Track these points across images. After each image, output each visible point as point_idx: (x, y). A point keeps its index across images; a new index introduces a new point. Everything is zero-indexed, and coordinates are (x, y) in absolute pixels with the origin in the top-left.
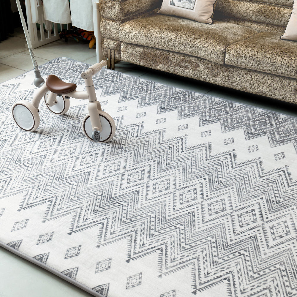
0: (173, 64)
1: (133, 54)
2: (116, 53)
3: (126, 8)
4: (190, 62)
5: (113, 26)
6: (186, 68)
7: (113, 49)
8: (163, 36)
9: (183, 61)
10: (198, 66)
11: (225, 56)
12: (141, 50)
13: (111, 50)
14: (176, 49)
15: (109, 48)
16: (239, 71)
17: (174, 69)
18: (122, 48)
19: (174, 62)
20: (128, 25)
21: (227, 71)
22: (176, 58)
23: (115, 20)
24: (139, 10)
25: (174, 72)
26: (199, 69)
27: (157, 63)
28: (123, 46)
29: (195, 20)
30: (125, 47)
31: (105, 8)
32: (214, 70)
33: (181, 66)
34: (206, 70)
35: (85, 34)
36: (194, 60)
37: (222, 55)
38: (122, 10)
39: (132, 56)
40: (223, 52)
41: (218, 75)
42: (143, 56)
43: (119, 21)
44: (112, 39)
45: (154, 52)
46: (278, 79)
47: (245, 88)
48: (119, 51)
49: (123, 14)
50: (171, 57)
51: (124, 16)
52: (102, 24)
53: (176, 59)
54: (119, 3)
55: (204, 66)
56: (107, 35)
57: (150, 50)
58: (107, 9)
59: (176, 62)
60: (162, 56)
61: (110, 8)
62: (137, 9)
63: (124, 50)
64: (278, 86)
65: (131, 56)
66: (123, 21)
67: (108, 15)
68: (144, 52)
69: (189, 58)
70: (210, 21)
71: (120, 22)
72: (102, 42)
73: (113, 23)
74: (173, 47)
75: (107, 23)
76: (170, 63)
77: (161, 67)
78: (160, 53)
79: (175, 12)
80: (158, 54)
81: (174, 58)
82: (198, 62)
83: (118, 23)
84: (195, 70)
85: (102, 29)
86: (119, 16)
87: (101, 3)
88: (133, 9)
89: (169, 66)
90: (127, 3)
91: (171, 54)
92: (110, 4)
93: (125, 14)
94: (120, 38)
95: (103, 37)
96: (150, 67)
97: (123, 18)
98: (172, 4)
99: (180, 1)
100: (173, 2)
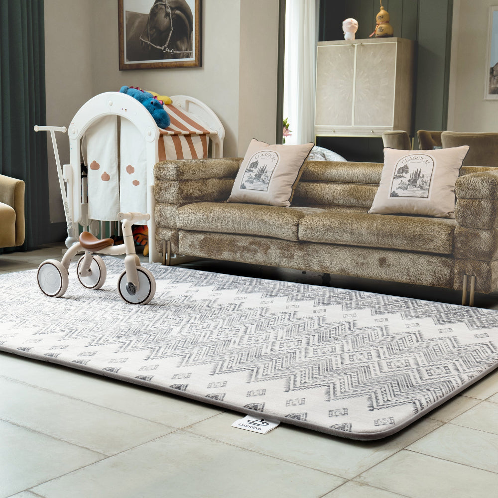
0: (239, 250)
1: (192, 243)
2: (172, 244)
3: (185, 190)
4: (260, 244)
5: (170, 211)
6: (255, 252)
7: (169, 241)
8: (226, 215)
9: (251, 243)
10: (269, 247)
11: (298, 229)
12: (202, 237)
13: (166, 241)
14: (242, 229)
16: (316, 247)
17: (241, 256)
18: (180, 238)
19: (240, 247)
20: (187, 208)
21: (302, 249)
23: (172, 204)
24: (204, 196)
25: (241, 260)
26: (270, 251)
27: (220, 251)
28: (181, 234)
29: (270, 203)
30: (184, 236)
31: (161, 190)
32: (288, 250)
33: (249, 251)
34: (278, 251)
35: (138, 237)
36: (263, 241)
37: (295, 228)
38: (180, 192)
39: (192, 245)
40: (296, 225)
41: (292, 256)
42: (203, 244)
43: (177, 204)
44: (167, 227)
45: (218, 237)
46: (360, 251)
47: (325, 267)
48: (177, 243)
49: (181, 196)
50: (237, 241)
51: (184, 199)
52: (156, 210)
53: (243, 242)
54: (178, 183)
55: (276, 247)
56: (162, 224)
57: (213, 235)
58: (163, 191)
59: (243, 247)
60: (227, 240)
61: (167, 189)
62: (200, 193)
63: (182, 239)
64: (361, 260)
65: (190, 246)
66: (182, 205)
67: (164, 199)
68: (204, 239)
69: (258, 239)
70: (288, 204)
71: (179, 206)
72: (156, 232)
73: (169, 208)
75: (163, 208)
76: (236, 249)
77: (226, 256)
78: (225, 237)
79: (246, 197)
80: (221, 240)
81: (241, 241)
82: (268, 243)
83: (176, 207)
84: (266, 253)
85: (156, 216)
86: (176, 198)
87: (157, 185)
88: (195, 193)
89: (235, 252)
90: (188, 184)
91: (237, 237)
92: (167, 185)
93: (184, 196)
94: (177, 224)
95: (158, 227)
96: (213, 257)
97: (182, 201)
98: (243, 187)
99: (252, 182)
100: (244, 185)
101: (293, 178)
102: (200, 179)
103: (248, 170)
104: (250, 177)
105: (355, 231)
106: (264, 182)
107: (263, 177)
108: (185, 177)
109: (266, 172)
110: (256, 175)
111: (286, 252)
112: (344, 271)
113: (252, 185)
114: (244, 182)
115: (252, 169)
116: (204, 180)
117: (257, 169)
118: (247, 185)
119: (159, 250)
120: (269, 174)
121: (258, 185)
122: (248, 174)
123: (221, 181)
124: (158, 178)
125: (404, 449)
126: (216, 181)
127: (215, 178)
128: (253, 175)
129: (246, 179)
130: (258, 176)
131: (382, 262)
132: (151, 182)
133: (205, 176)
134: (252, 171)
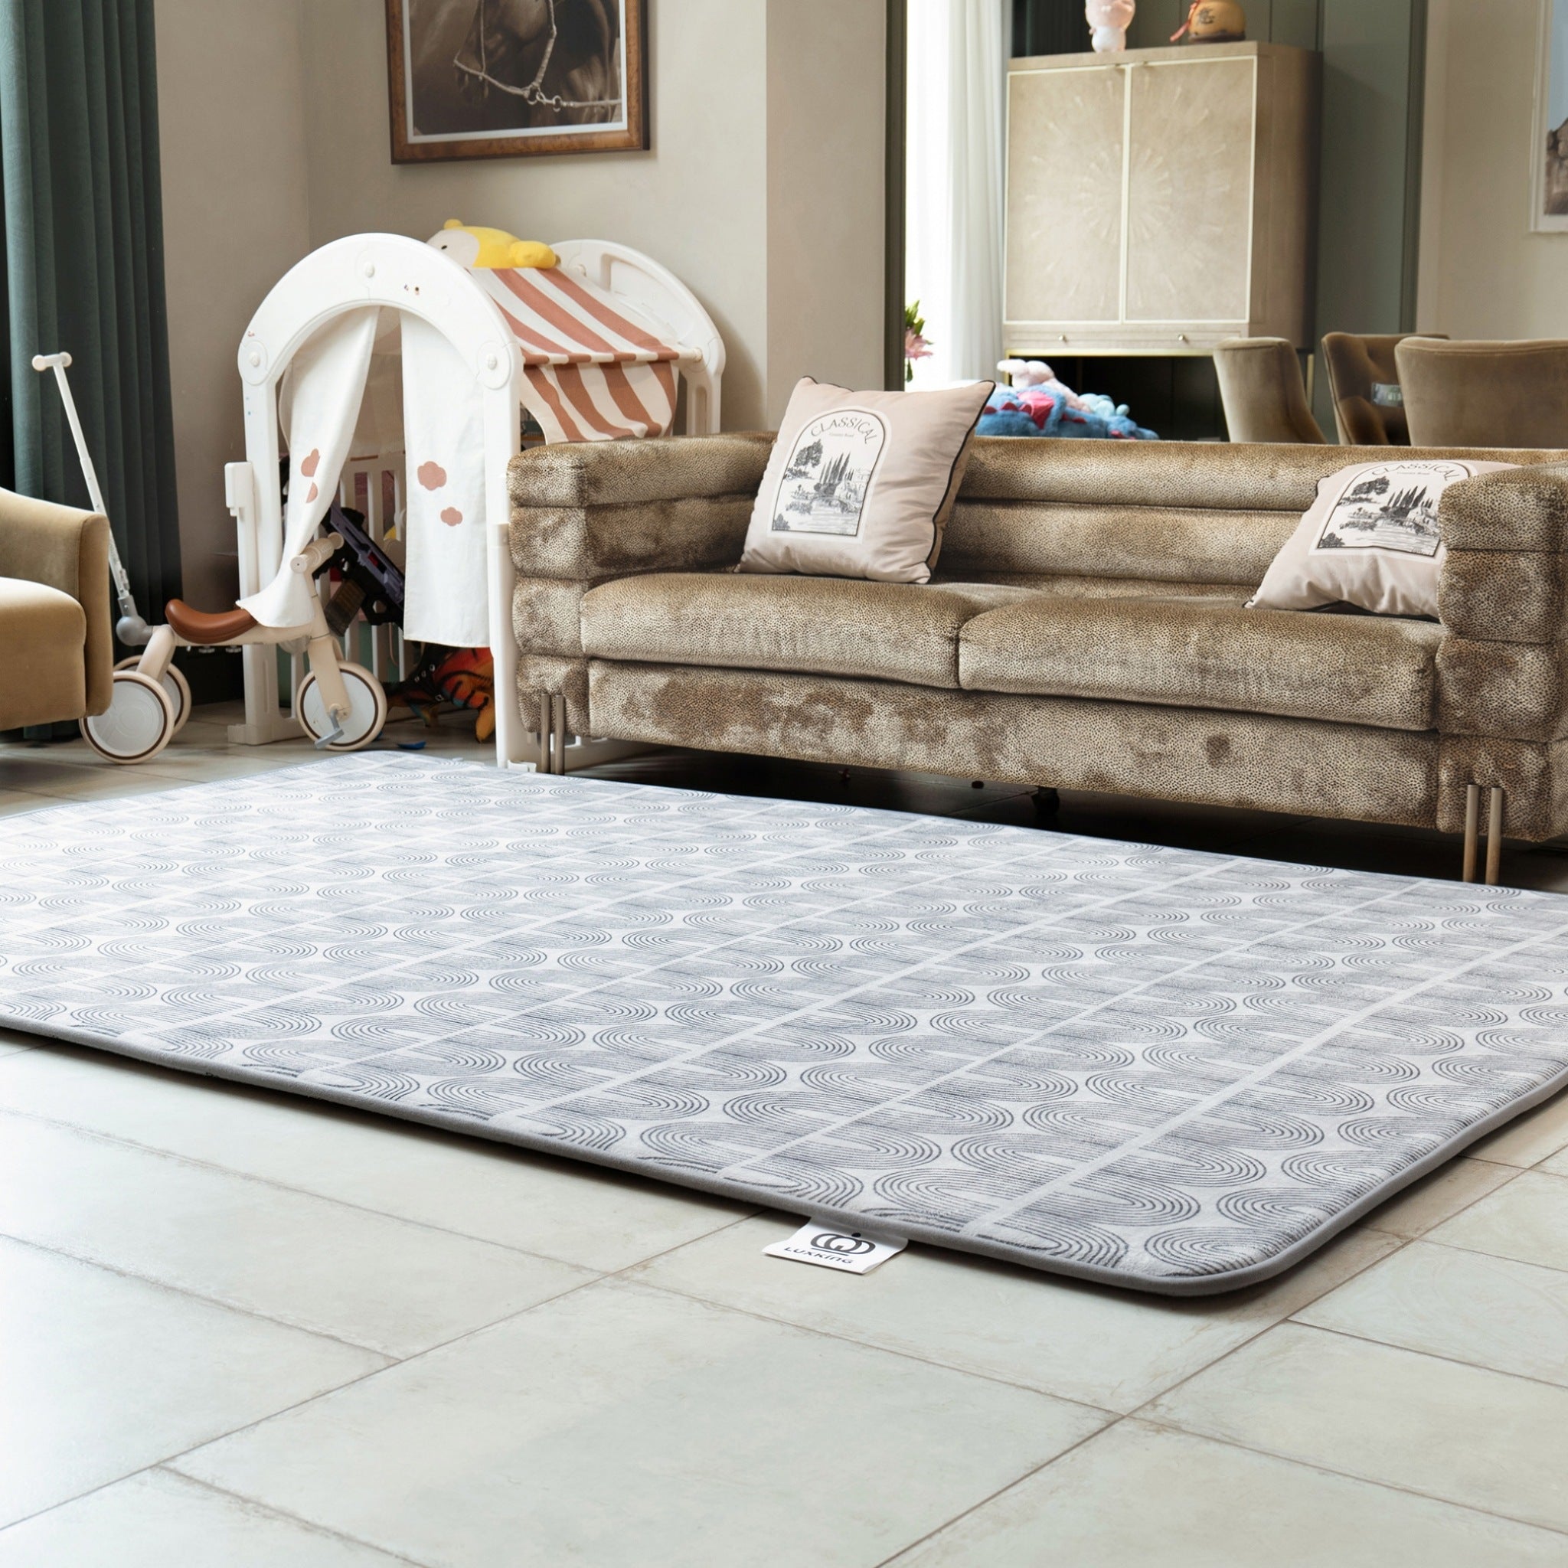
0: (777, 719)
1: (630, 700)
2: (570, 706)
3: (606, 535)
4: (840, 702)
5: (561, 602)
6: (827, 725)
7: (560, 694)
8: (737, 613)
9: (813, 699)
10: (867, 711)
11: (957, 650)
12: (658, 681)
13: (550, 697)
14: (786, 655)
15: (546, 692)
16: (1014, 707)
17: (784, 739)
18: (592, 684)
19: (780, 709)
20: (611, 592)
21: (971, 714)
22: (787, 693)
23: (564, 579)
24: (663, 553)
25: (783, 751)
26: (871, 721)
27: (718, 724)
28: (595, 673)
29: (868, 576)
30: (605, 680)
31: (530, 538)
32: (926, 718)
33: (806, 721)
34: (897, 721)
35: (460, 683)
36: (851, 691)
37: (949, 649)
38: (591, 542)
39: (631, 708)
40: (951, 639)
41: (937, 737)
42: (665, 705)
43: (581, 581)
44: (553, 653)
45: (710, 679)
46: (1150, 719)
47: (1041, 769)
48: (583, 700)
49: (595, 554)
50: (771, 692)
51: (602, 564)
52: (517, 599)
53: (786, 695)
54: (582, 515)
55: (890, 708)
56: (537, 642)
57: (694, 675)
58: (539, 541)
59: (790, 709)
60: (738, 691)
61: (546, 535)
62: (651, 546)
63: (600, 688)
64: (1152, 746)
65: (625, 710)
66: (595, 582)
67: (540, 564)
68: (671, 685)
69: (835, 685)
70: (922, 572)
71: (586, 584)
72: (518, 669)
73: (558, 592)
74: (774, 648)
75: (539, 594)
76: (767, 715)
77: (736, 738)
78: (731, 680)
79: (794, 555)
80: (721, 688)
81: (782, 693)
82: (867, 696)
83: (577, 588)
84: (859, 728)
85: (518, 620)
86: (580, 562)
87: (517, 524)
88: (636, 545)
89: (763, 727)
90: (613, 517)
91: (770, 681)
92: (549, 520)
93: (603, 554)
94: (584, 642)
95: (523, 652)
96: (696, 743)
97: (596, 571)
98: (780, 525)
99: (807, 509)
100: (781, 517)
101: (934, 494)
102: (651, 502)
103: (791, 470)
104: (800, 492)
105: (1130, 658)
106: (844, 506)
107: (840, 491)
108: (603, 498)
109: (850, 477)
110: (817, 487)
111: (921, 725)
112: (1099, 778)
113: (806, 517)
114: (781, 510)
115: (802, 468)
116: (665, 504)
117: (819, 468)
118: (793, 518)
119: (527, 724)
120: (858, 482)
121: (826, 516)
122: (793, 484)
123: (716, 507)
124: (521, 502)
125: (1285, 1320)
126: (698, 508)
127: (698, 496)
128: (808, 486)
129: (787, 499)
130: (826, 491)
131: (1218, 748)
132: (500, 513)
133: (668, 493)
134: (803, 474)
